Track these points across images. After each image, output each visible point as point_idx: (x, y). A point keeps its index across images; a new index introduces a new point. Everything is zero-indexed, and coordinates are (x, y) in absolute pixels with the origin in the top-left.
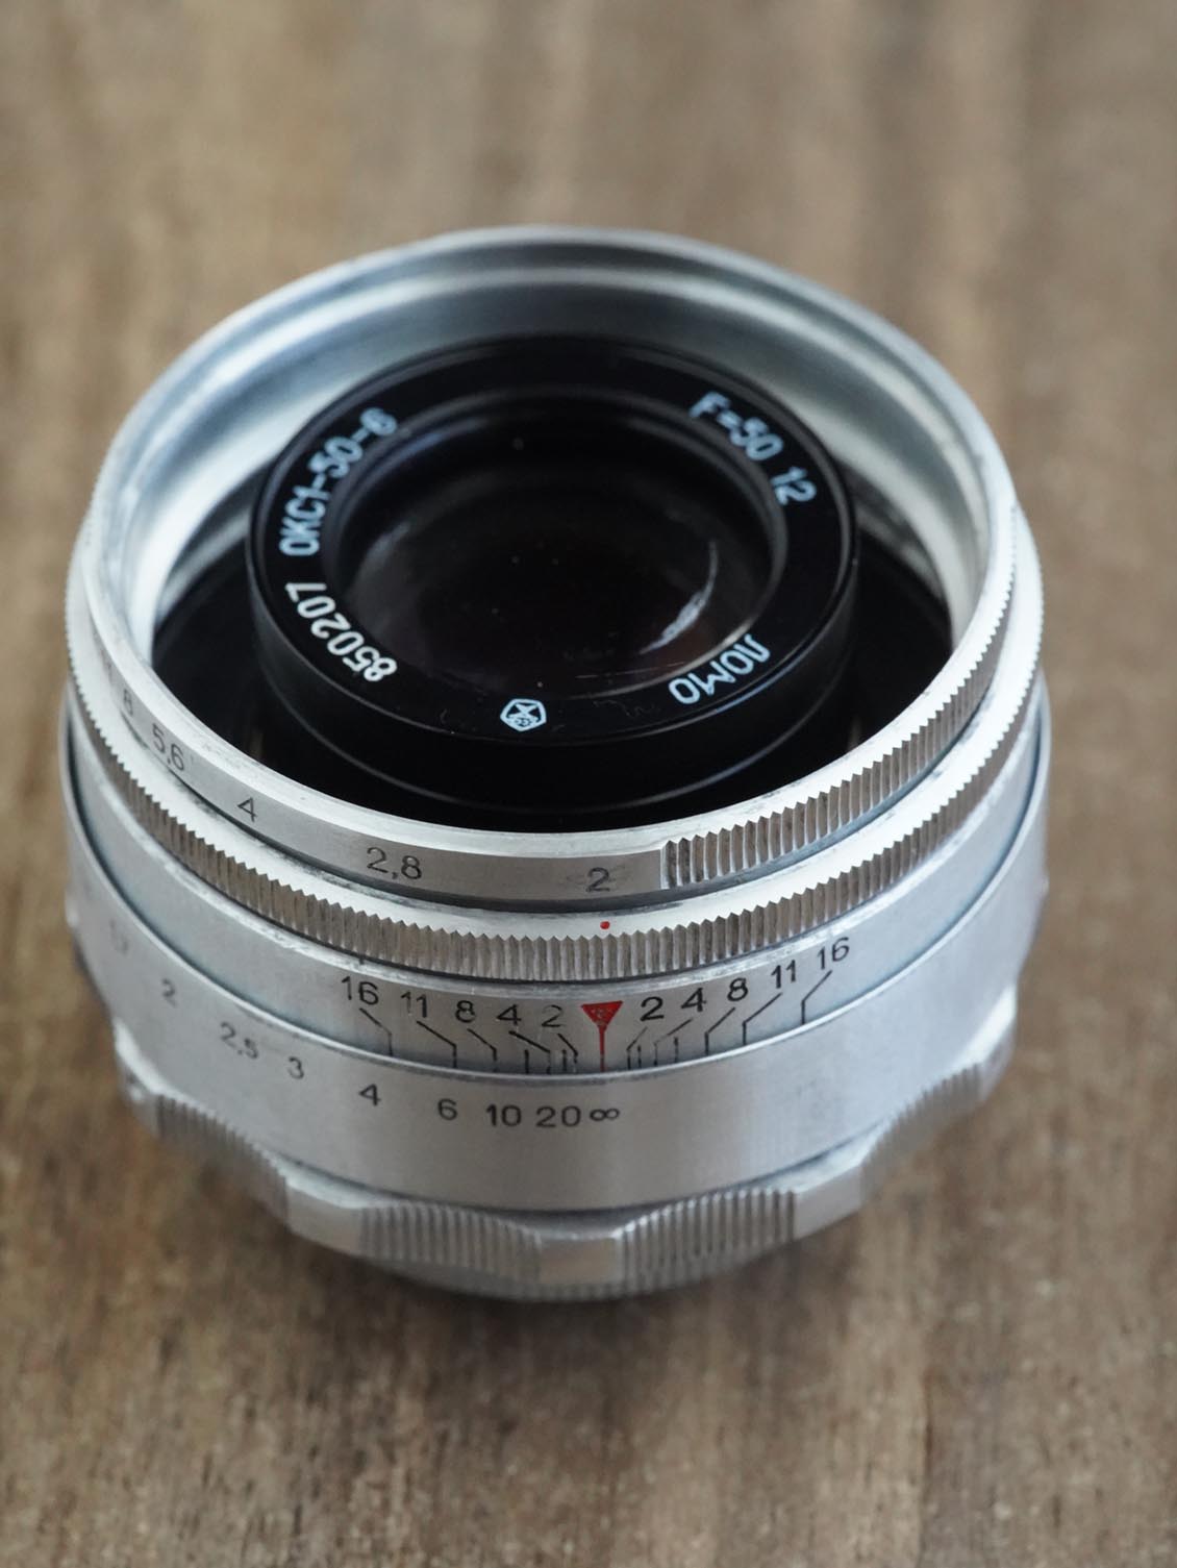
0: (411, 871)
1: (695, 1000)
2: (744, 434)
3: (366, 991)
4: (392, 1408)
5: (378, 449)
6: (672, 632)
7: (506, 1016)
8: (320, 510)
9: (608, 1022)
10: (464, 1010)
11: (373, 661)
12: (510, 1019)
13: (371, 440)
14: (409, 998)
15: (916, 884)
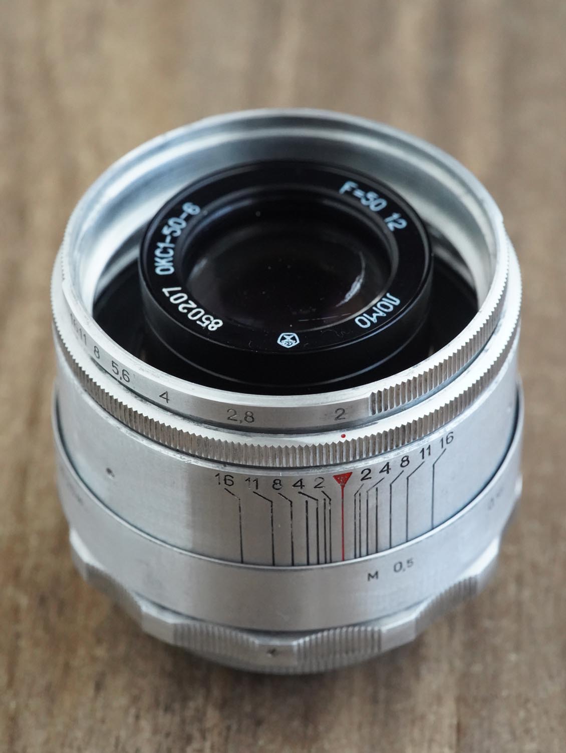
0: (249, 419)
1: (386, 468)
2: (367, 199)
3: (228, 479)
4: (204, 714)
5: (193, 222)
6: (349, 296)
7: (297, 485)
8: (171, 252)
9: (346, 483)
10: (277, 484)
11: (211, 322)
12: (299, 486)
13: (189, 218)
14: (249, 481)
15: (481, 404)
